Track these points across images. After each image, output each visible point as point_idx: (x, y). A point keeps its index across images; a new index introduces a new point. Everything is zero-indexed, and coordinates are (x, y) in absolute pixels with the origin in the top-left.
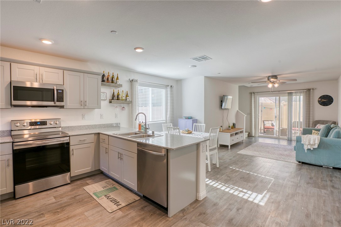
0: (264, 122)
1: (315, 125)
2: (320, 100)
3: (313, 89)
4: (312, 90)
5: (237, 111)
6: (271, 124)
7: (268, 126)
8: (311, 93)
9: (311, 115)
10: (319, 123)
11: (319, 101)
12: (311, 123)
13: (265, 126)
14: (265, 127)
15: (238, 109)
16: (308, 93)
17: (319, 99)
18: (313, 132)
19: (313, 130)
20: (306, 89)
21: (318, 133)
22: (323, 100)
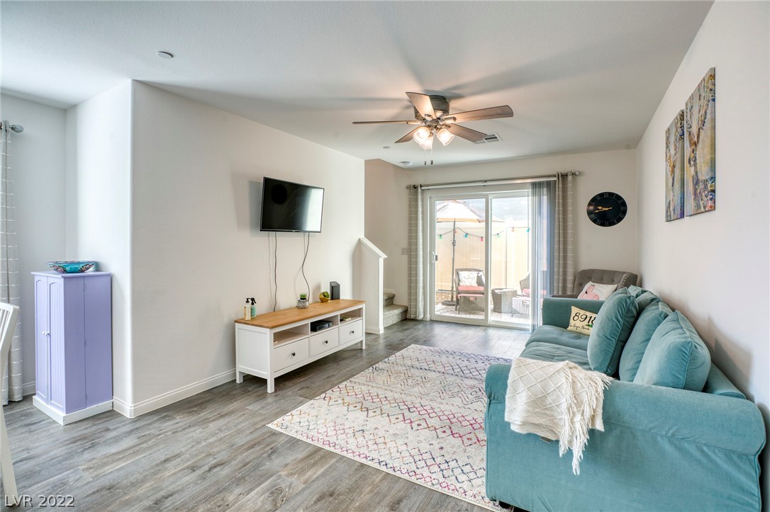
0: (458, 274)
1: (581, 286)
2: (592, 208)
3: (573, 174)
4: (570, 178)
5: (360, 242)
6: (475, 280)
7: (468, 284)
8: (570, 185)
9: (570, 254)
10: (589, 279)
11: (589, 213)
12: (570, 278)
13: (461, 284)
14: (460, 288)
15: (362, 236)
16: (560, 185)
17: (590, 204)
18: (573, 315)
19: (572, 307)
20: (555, 173)
21: (588, 319)
22: (600, 208)
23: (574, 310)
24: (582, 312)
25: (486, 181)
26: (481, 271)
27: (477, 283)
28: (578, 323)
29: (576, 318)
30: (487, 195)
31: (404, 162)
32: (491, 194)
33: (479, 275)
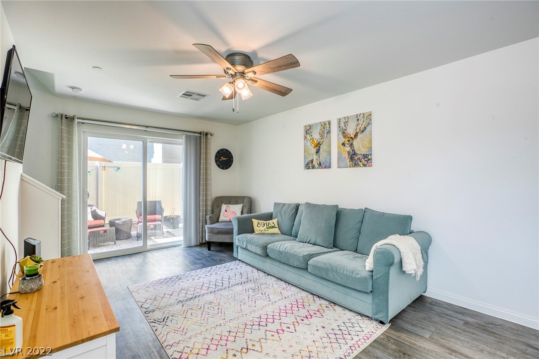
1: (218, 207)
3: (211, 134)
4: (209, 136)
8: (209, 141)
9: (209, 187)
11: (216, 161)
16: (204, 140)
17: (216, 155)
19: (253, 219)
20: (199, 131)
21: (265, 224)
22: (222, 158)
23: (255, 222)
24: (261, 221)
25: (147, 127)
26: (93, 206)
27: (93, 218)
28: (262, 228)
29: (259, 225)
30: (146, 139)
31: (73, 88)
32: (149, 138)
33: (92, 210)
